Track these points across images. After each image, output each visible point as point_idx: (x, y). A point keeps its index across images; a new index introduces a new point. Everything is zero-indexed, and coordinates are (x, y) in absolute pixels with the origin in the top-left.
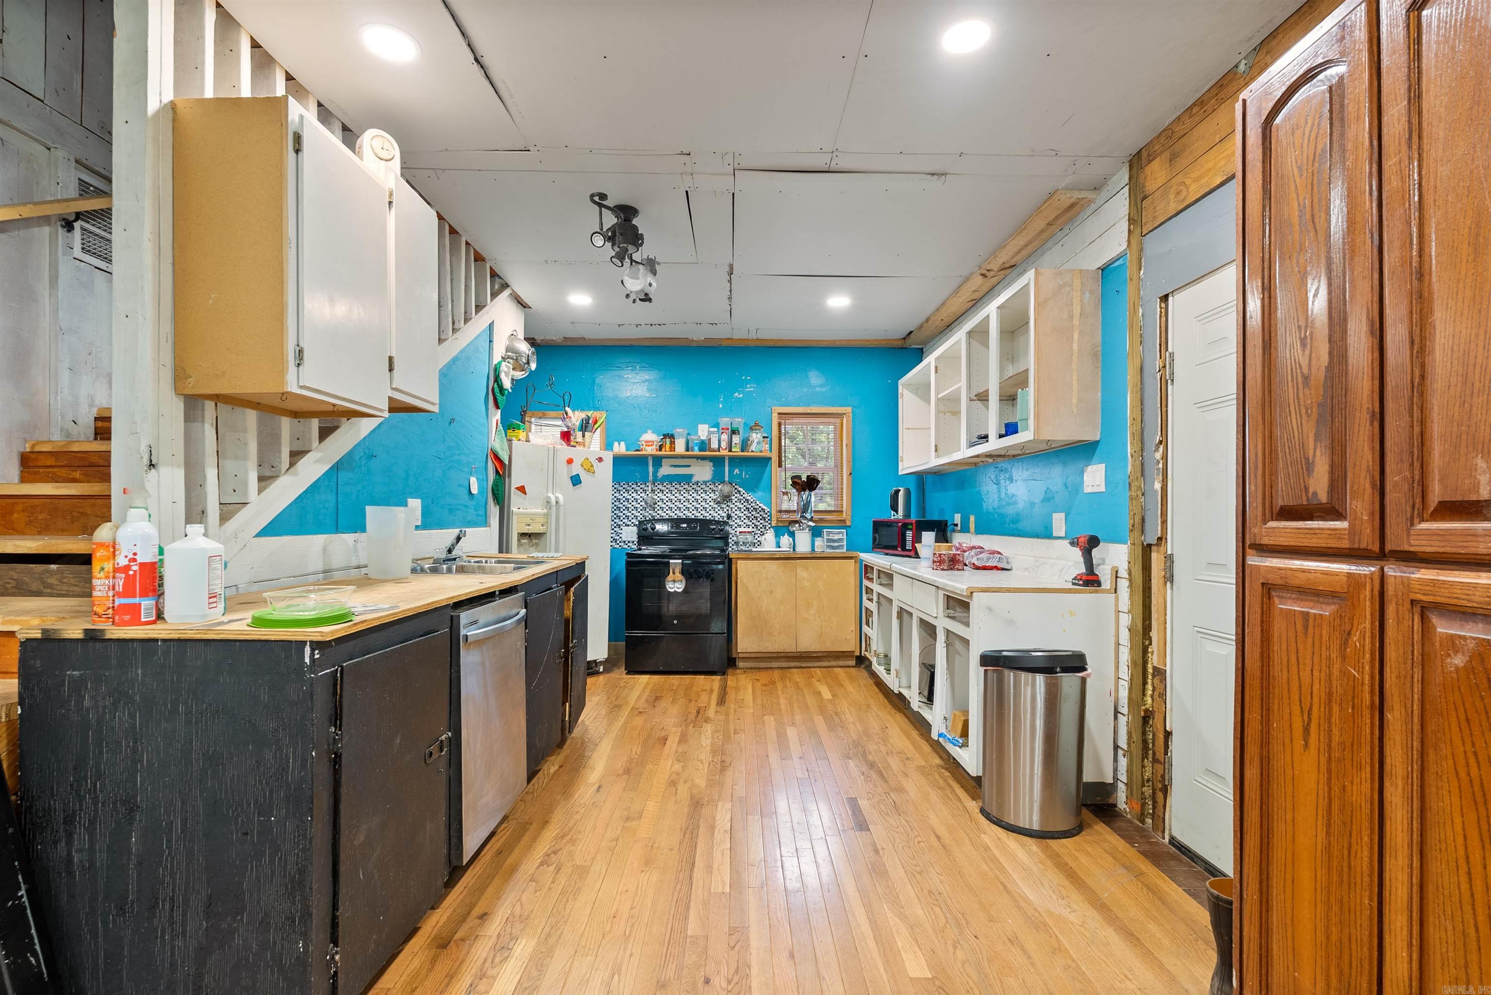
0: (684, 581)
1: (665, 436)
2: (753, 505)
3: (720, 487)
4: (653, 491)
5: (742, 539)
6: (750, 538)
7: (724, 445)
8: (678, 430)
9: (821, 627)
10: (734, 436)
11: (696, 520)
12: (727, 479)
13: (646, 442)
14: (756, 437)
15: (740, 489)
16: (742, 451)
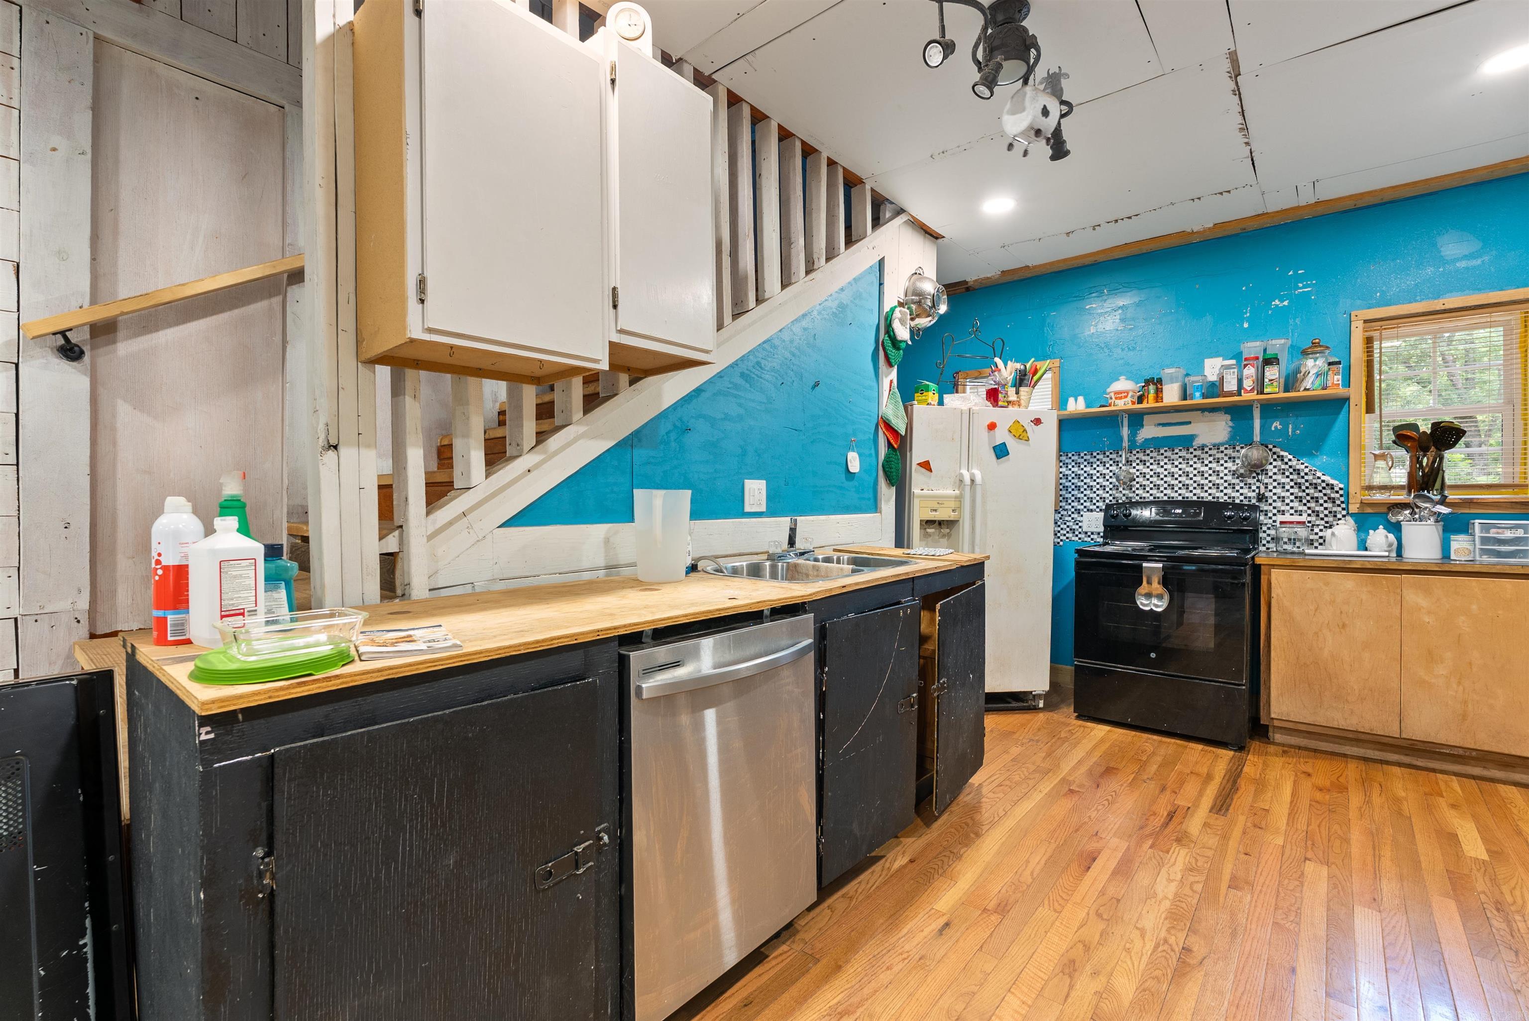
0: (1166, 597)
1: (1148, 382)
2: (1310, 477)
3: (1243, 451)
4: (1129, 462)
5: (1285, 532)
6: (1302, 532)
7: (1248, 384)
8: (1168, 371)
9: (1465, 702)
10: (1267, 369)
11: (1200, 504)
12: (1257, 438)
13: (1115, 393)
14: (1313, 365)
15: (1282, 453)
16: (1286, 390)
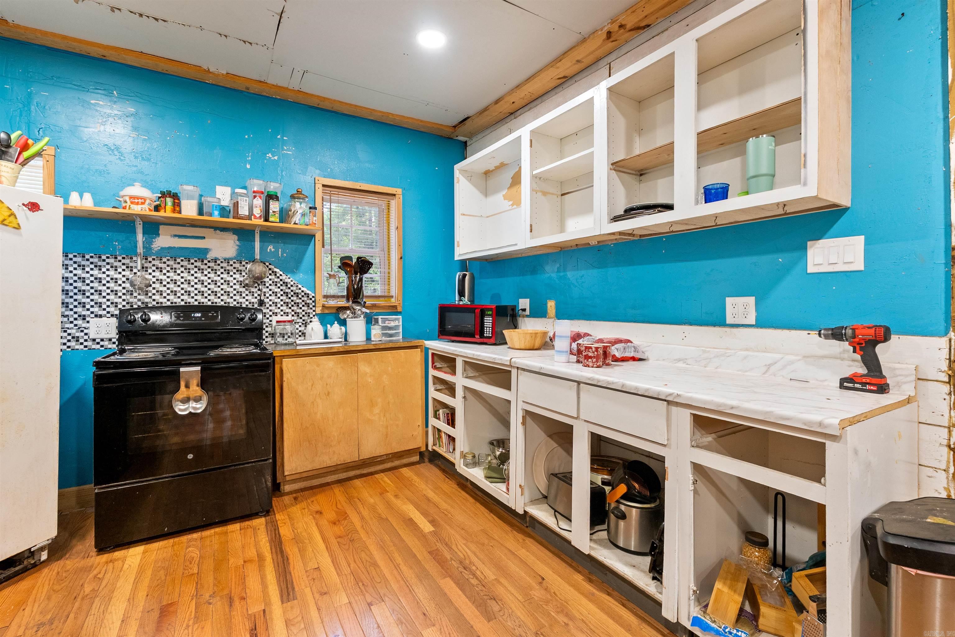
0: (205, 399)
1: (164, 195)
2: (294, 288)
3: (249, 266)
4: (144, 268)
5: (279, 329)
6: (289, 328)
7: (257, 212)
8: (185, 187)
9: (387, 427)
10: (271, 202)
11: (214, 308)
12: (257, 257)
13: (131, 197)
14: (299, 207)
15: (276, 270)
16: (281, 221)
